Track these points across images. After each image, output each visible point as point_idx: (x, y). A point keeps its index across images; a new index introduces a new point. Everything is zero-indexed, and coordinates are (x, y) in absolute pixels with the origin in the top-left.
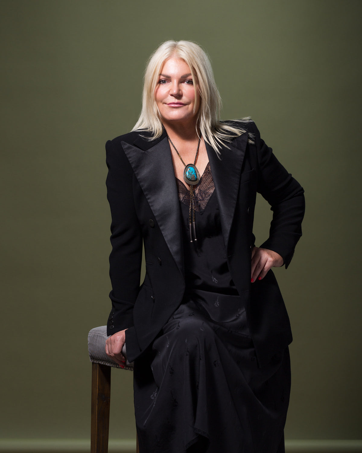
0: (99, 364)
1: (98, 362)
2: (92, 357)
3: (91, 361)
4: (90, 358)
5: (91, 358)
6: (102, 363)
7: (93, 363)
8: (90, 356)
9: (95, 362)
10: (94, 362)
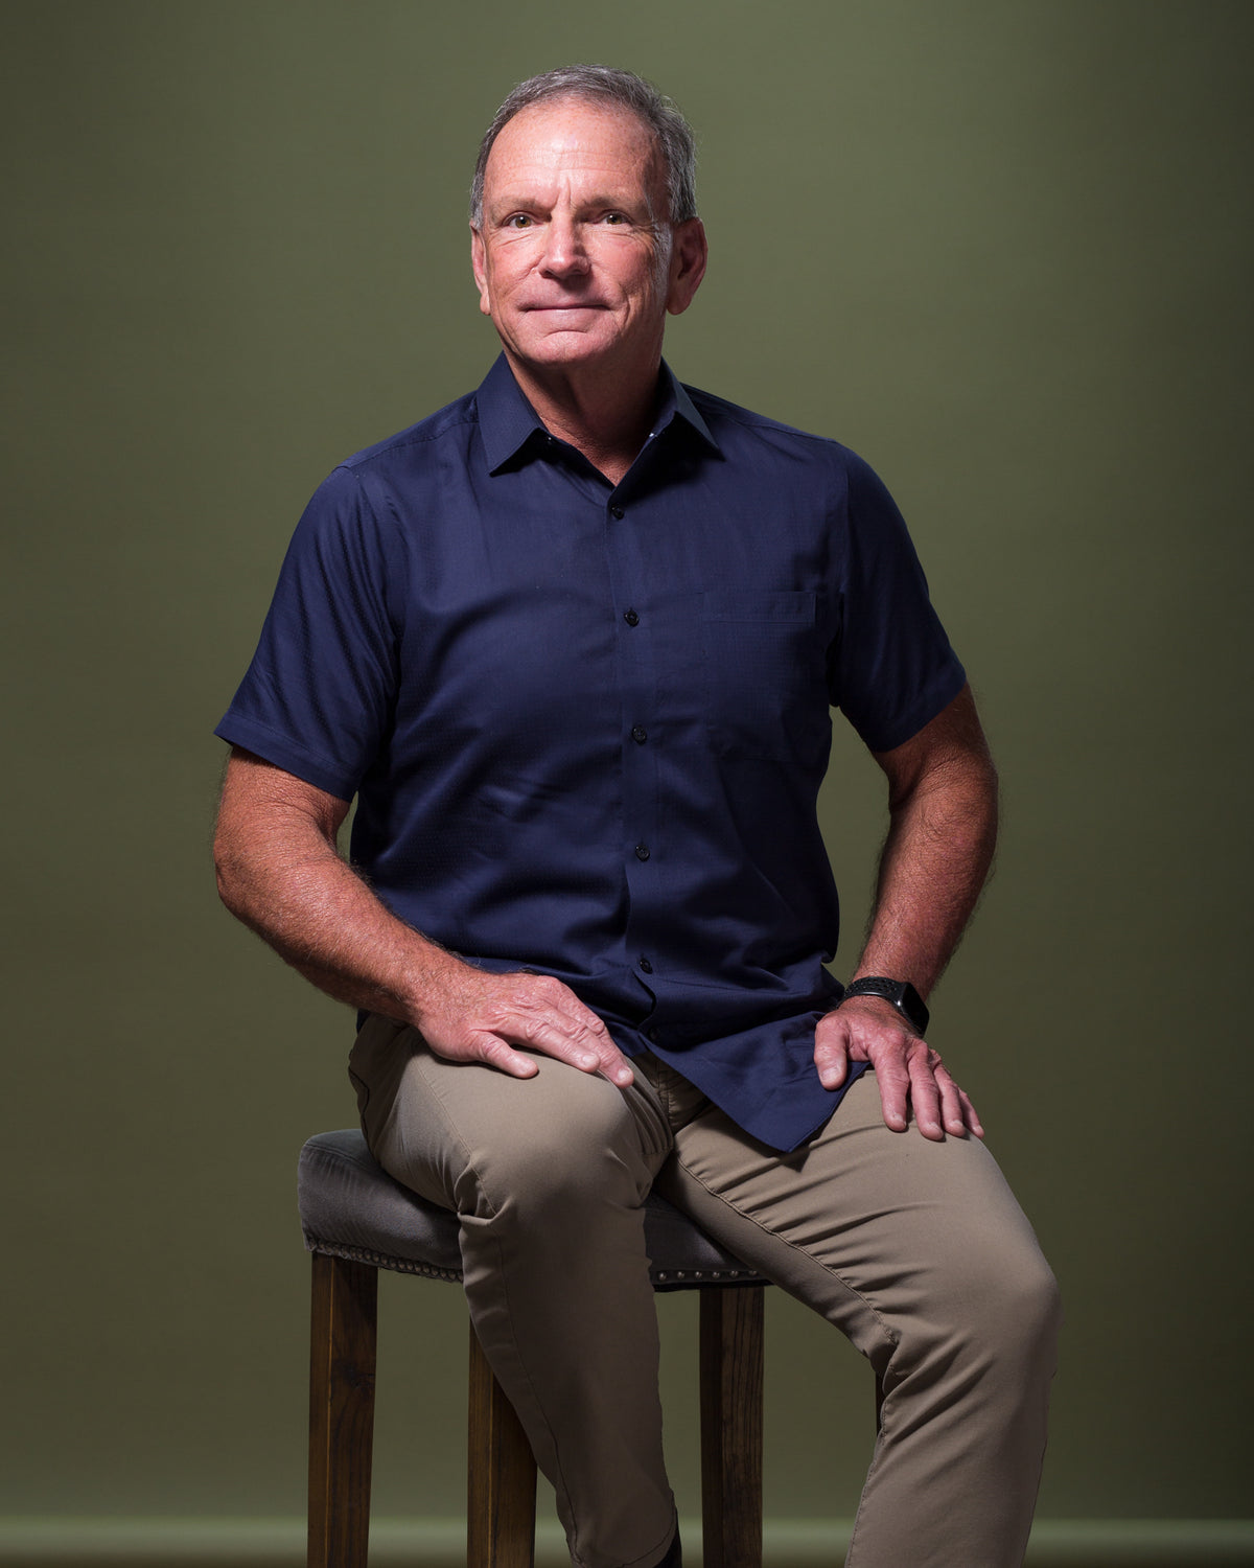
0: (337, 1258)
1: (331, 1252)
2: (313, 1233)
3: (305, 1250)
4: (304, 1236)
5: (309, 1239)
6: (348, 1256)
7: (315, 1255)
8: (306, 1231)
9: (321, 1252)
10: (318, 1251)
